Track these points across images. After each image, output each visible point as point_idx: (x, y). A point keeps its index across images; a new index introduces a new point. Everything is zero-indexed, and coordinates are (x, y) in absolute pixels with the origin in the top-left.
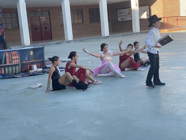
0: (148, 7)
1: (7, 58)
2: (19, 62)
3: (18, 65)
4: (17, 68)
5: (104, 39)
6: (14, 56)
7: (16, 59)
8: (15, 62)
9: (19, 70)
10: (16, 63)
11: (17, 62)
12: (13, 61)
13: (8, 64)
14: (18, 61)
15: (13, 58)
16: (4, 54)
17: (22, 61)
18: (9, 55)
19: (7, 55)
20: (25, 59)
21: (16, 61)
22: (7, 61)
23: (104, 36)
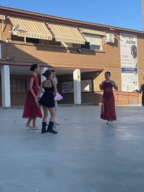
0: (91, 81)
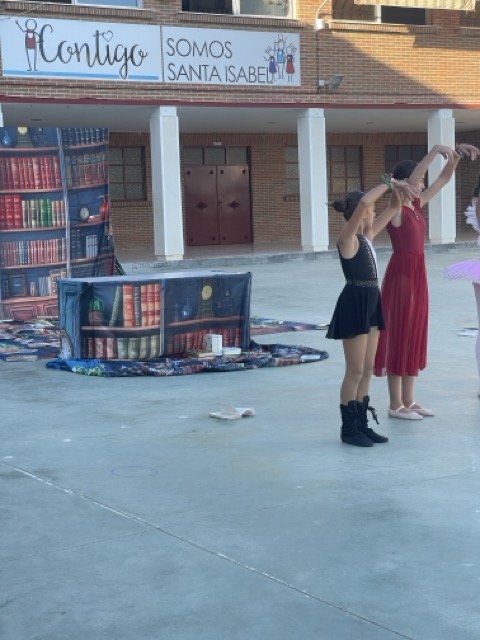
1: (127, 307)
2: (159, 323)
3: (156, 332)
4: (153, 343)
5: (438, 252)
6: (146, 301)
7: (153, 313)
8: (148, 323)
9: (158, 348)
10: (151, 327)
11: (153, 323)
12: (144, 320)
13: (128, 326)
14: (157, 318)
15: (144, 308)
16: (117, 293)
17: (168, 318)
18: (133, 296)
19: (127, 297)
20: (181, 314)
21: (150, 320)
22: (127, 316)
23: (437, 242)
